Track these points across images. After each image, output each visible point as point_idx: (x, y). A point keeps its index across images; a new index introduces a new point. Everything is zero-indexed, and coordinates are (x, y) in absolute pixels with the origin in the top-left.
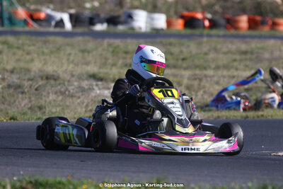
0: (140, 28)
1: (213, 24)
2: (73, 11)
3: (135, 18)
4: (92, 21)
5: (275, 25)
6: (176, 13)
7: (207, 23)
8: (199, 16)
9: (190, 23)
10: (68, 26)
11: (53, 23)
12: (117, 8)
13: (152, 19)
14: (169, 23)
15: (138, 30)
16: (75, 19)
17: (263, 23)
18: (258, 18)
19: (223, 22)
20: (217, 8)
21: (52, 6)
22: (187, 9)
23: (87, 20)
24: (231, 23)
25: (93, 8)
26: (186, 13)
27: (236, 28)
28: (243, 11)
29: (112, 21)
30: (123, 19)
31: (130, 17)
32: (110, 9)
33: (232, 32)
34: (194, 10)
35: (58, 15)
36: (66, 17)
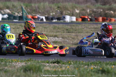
0: (68, 21)
1: (91, 20)
2: (46, 16)
3: (66, 18)
4: (52, 19)
5: (110, 20)
6: (79, 16)
7: (89, 20)
8: (86, 17)
9: (84, 19)
10: (45, 20)
11: (40, 20)
12: (61, 15)
13: (71, 18)
14: (77, 20)
15: (67, 22)
16: (47, 18)
17: (107, 19)
18: (105, 18)
19: (94, 19)
20: (93, 15)
21: (40, 14)
22: (83, 15)
23: (51, 19)
24: (97, 20)
25: (53, 15)
26: (82, 16)
27: (98, 21)
28: (101, 16)
29: (59, 19)
30: (62, 18)
31: (64, 18)
32: (58, 15)
33: (97, 22)
34: (85, 15)
35: (41, 17)
36: (44, 18)
